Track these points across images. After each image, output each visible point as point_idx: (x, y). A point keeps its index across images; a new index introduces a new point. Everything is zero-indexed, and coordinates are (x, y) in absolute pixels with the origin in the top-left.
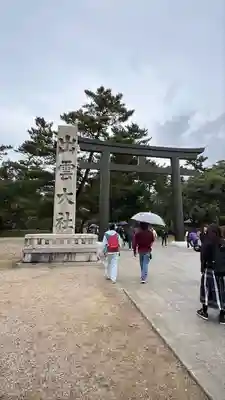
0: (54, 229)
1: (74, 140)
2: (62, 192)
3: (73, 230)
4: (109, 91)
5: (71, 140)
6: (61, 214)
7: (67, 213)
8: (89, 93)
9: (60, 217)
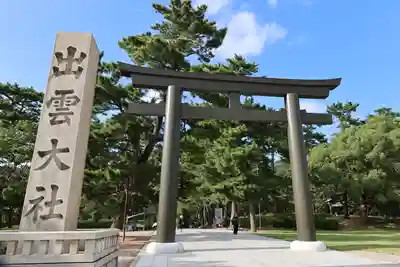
0: (23, 220)
1: (83, 55)
2: (49, 147)
3: (62, 222)
4: (189, 2)
5: (77, 55)
6: (42, 189)
7: (54, 188)
8: (160, 9)
9: (39, 195)
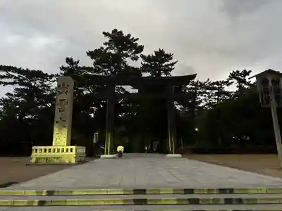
2: (59, 120)
3: (65, 144)
4: (121, 32)
5: (66, 86)
6: (58, 134)
7: (61, 133)
8: (106, 34)
